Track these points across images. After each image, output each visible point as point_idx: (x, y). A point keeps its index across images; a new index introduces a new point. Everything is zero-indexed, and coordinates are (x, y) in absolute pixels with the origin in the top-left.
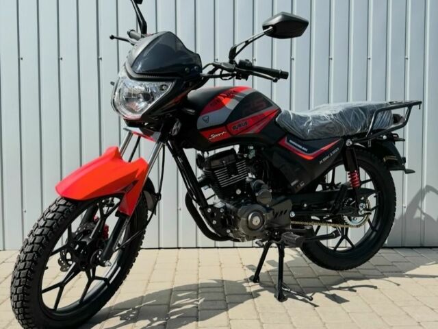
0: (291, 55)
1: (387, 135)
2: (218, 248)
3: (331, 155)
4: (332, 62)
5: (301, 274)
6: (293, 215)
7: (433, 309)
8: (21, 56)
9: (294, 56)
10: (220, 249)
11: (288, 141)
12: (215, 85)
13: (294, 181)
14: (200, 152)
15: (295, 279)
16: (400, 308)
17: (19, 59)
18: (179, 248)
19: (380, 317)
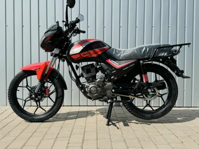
0: (120, 25)
1: (162, 59)
2: (88, 106)
3: (130, 67)
4: (137, 28)
5: (120, 116)
6: (113, 90)
7: (169, 130)
8: (7, 25)
9: (121, 25)
10: (89, 107)
11: (111, 61)
12: (87, 38)
13: (112, 77)
14: (77, 64)
15: (117, 118)
16: (156, 129)
17: (6, 26)
18: (72, 106)
19: (147, 132)
